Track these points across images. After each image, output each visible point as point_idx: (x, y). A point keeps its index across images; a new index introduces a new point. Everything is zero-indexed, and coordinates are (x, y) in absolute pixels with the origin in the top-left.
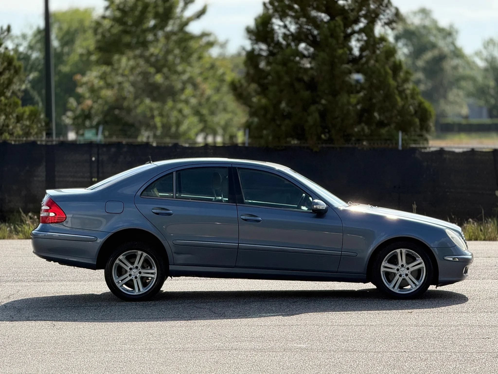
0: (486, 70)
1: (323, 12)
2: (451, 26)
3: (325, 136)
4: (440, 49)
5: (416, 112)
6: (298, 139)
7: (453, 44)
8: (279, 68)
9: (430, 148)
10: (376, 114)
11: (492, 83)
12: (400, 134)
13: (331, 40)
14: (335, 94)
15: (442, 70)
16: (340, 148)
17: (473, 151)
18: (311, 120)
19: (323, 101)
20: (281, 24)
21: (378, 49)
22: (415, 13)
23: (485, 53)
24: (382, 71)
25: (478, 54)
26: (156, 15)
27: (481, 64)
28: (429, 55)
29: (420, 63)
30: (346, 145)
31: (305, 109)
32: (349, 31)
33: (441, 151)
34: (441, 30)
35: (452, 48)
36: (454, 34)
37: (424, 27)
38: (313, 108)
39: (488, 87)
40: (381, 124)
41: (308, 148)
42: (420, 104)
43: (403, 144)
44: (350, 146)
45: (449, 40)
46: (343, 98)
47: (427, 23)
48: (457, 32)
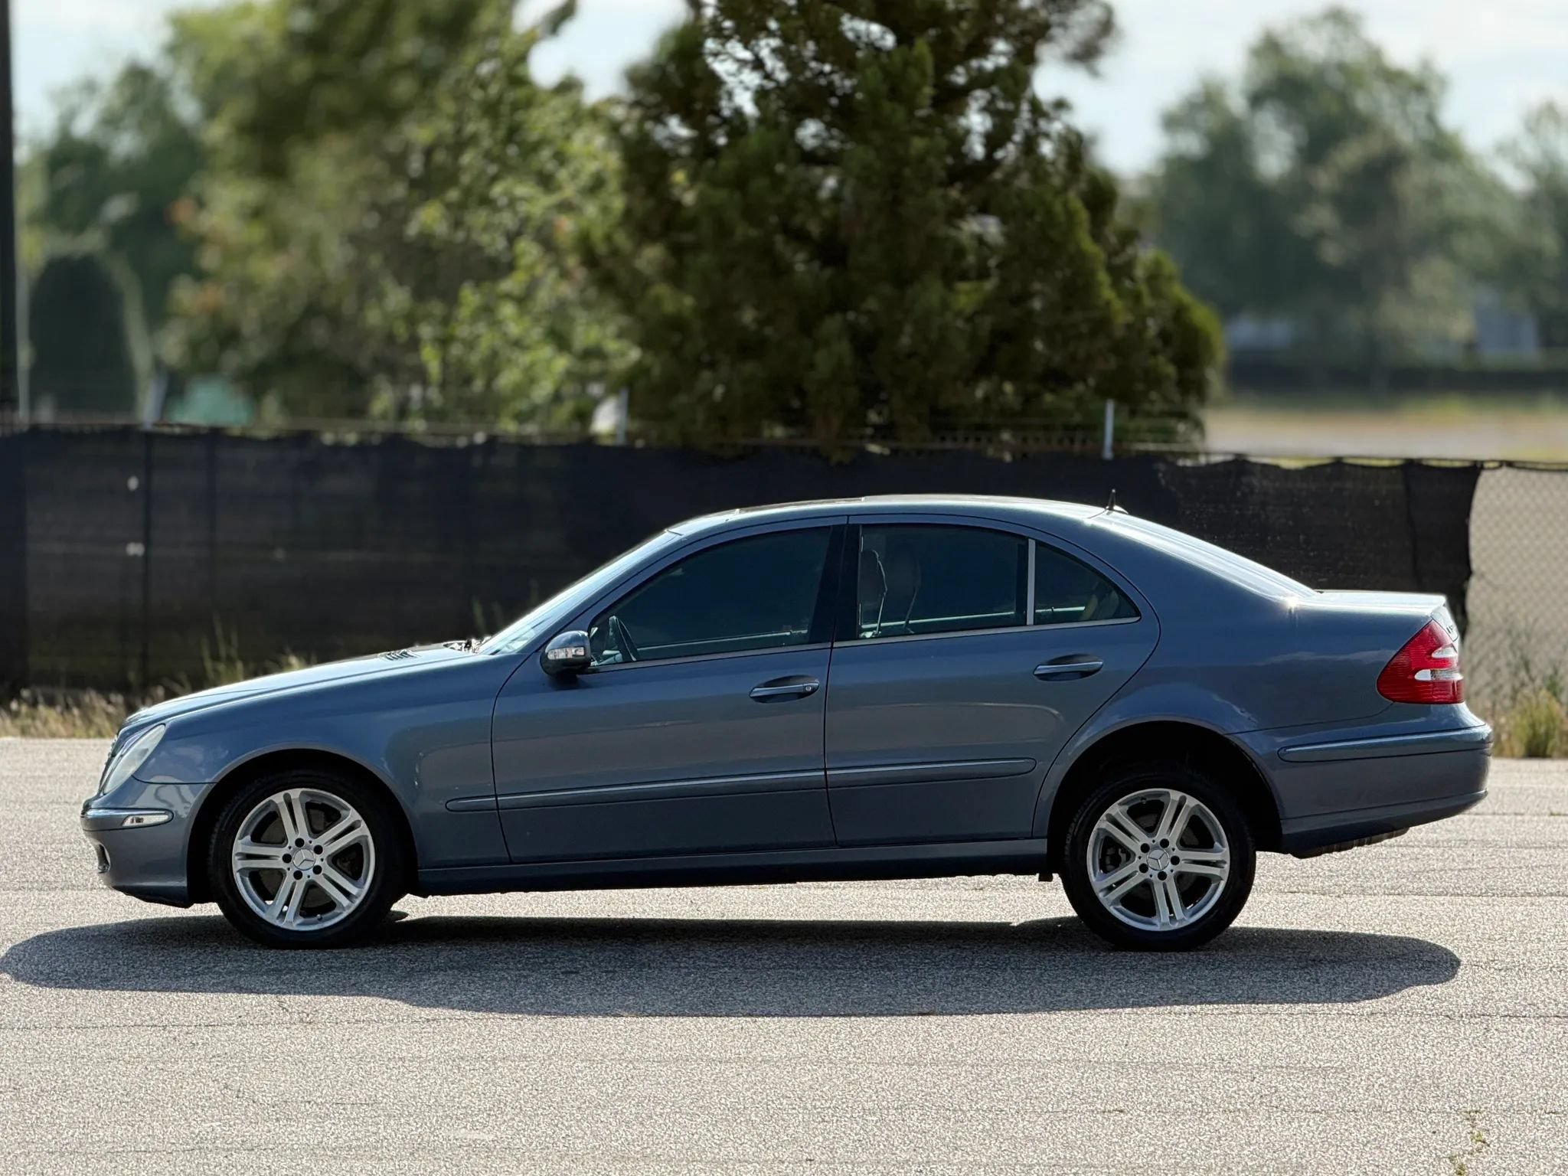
0: (1533, 201)
1: (872, 19)
2: (1426, 65)
3: (880, 413)
4: (1387, 135)
5: (1164, 336)
6: (788, 423)
7: (1431, 119)
8: (721, 195)
9: (1207, 454)
10: (1039, 345)
11: (1549, 242)
12: (1110, 408)
13: (887, 107)
14: (903, 279)
15: (1393, 202)
16: (919, 452)
17: (1338, 466)
18: (823, 361)
19: (871, 304)
20: (747, 55)
21: (1047, 135)
22: (1312, 23)
23: (1530, 151)
24: (1058, 208)
25: (1504, 149)
26: (427, 26)
27: (1516, 181)
28: (1351, 155)
29: (1324, 179)
30: (937, 445)
31: (807, 326)
32: (960, 78)
33: (1240, 464)
34: (1393, 77)
35: (1426, 133)
36: (1434, 88)
37: (1342, 67)
38: (832, 324)
39: (1538, 254)
40: (1057, 378)
41: (815, 452)
42: (1180, 313)
43: (1117, 440)
44: (949, 445)
45: (1416, 107)
46: (931, 293)
47: (1351, 54)
48: (1443, 82)
